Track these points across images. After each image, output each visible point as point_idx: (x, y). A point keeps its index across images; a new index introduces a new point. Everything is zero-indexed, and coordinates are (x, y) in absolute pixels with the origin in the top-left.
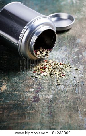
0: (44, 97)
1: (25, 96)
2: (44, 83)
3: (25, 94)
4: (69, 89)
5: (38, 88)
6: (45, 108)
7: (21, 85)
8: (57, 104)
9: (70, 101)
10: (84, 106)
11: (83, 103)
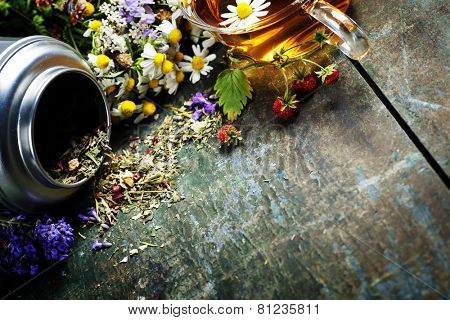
4: (250, 223)
5: (155, 284)
9: (278, 268)
10: (328, 257)
11: (320, 248)
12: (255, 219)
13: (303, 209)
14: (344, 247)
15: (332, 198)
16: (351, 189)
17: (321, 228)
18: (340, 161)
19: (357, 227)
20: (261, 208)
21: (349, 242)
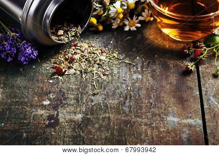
0: (68, 117)
1: (32, 115)
2: (69, 89)
3: (33, 112)
4: (113, 102)
5: (58, 100)
6: (68, 139)
7: (28, 93)
8: (90, 132)
9: (114, 128)
10: (138, 138)
11: (137, 132)
12: (116, 102)
13: (139, 111)
14: (147, 138)
15: (154, 115)
16: (165, 117)
17: (142, 124)
18: (166, 103)
19: (157, 133)
20: (122, 99)
21: (150, 137)
